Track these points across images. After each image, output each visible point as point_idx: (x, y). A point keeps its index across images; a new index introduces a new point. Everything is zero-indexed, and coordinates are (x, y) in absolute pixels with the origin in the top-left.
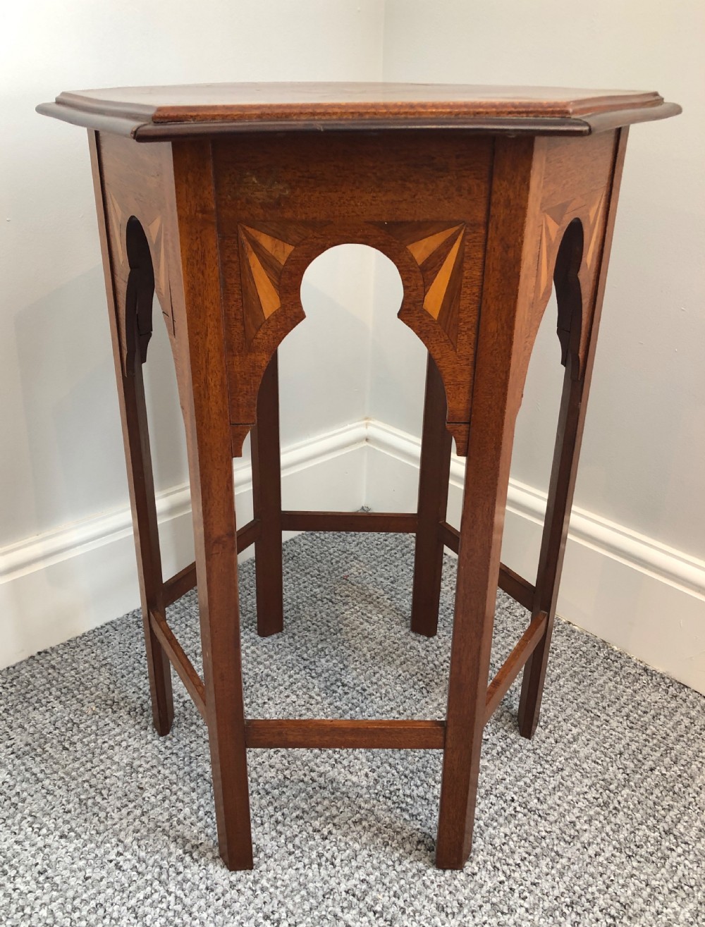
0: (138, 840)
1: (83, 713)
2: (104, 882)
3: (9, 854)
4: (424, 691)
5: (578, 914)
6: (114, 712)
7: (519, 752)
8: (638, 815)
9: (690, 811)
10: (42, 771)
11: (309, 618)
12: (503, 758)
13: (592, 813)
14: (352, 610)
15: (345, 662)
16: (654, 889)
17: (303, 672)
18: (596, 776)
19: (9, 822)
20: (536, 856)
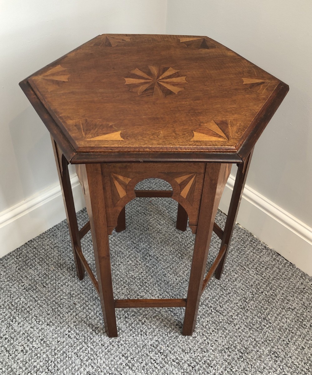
0: (76, 326)
1: (49, 270)
2: (65, 343)
3: (29, 333)
4: (181, 258)
5: (230, 352)
6: (61, 269)
7: (215, 286)
8: (255, 312)
9: (273, 310)
10: (37, 297)
11: (136, 223)
12: (208, 288)
13: (239, 311)
14: (153, 218)
15: (150, 245)
16: (257, 342)
17: (134, 250)
18: (242, 296)
19: (27, 319)
20: (218, 330)
